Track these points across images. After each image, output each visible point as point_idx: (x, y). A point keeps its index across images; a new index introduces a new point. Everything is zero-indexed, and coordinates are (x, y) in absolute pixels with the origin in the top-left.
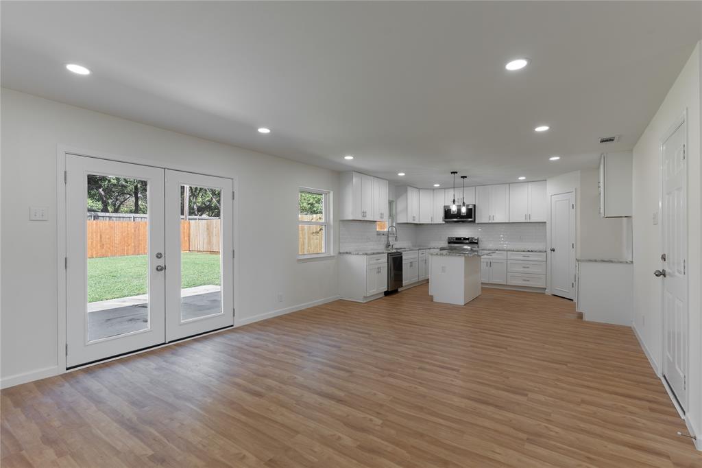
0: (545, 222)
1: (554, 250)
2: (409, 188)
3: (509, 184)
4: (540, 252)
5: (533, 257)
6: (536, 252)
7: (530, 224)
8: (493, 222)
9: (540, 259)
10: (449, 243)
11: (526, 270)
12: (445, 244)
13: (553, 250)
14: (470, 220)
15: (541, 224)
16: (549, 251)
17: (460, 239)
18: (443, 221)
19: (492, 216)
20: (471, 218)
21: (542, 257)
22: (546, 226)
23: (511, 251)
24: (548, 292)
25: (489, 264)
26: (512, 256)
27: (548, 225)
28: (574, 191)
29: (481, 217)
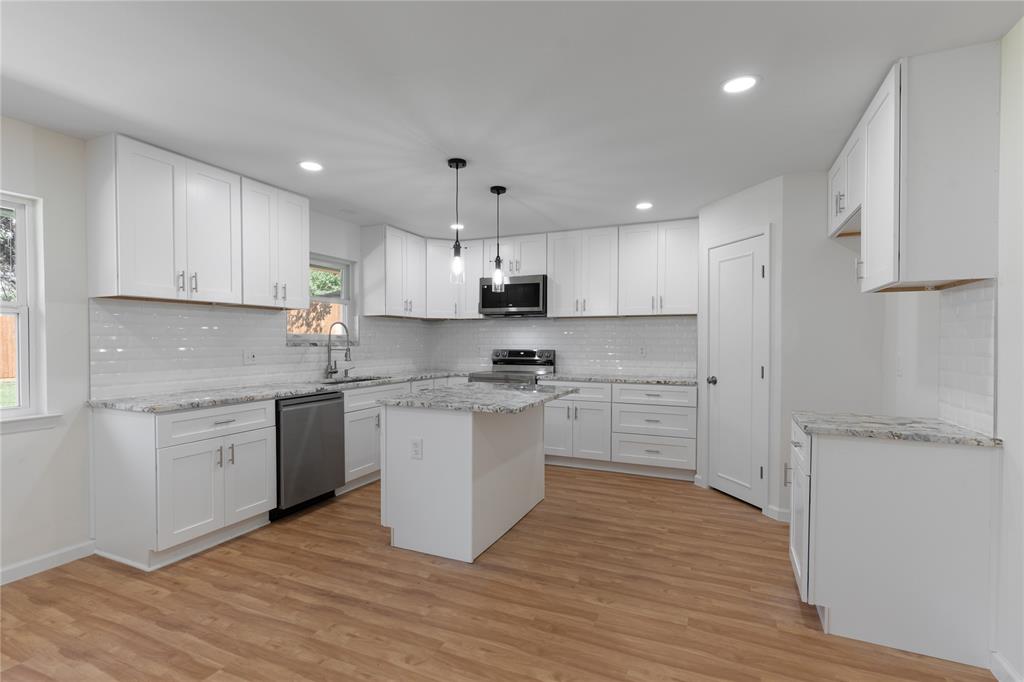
0: (696, 315)
1: (715, 382)
2: (390, 232)
3: (618, 226)
4: (684, 384)
5: (669, 396)
6: (674, 384)
7: (663, 321)
8: (585, 314)
9: (684, 401)
10: (495, 362)
11: (652, 426)
12: (485, 365)
13: (713, 381)
14: (535, 309)
15: (685, 320)
16: (703, 383)
17: (516, 353)
18: (480, 312)
19: (581, 301)
20: (538, 305)
21: (686, 397)
22: (696, 324)
23: (621, 382)
24: (701, 481)
25: (572, 413)
26: (623, 394)
27: (702, 320)
28: (767, 233)
29: (559, 303)
